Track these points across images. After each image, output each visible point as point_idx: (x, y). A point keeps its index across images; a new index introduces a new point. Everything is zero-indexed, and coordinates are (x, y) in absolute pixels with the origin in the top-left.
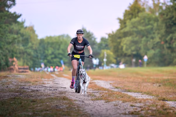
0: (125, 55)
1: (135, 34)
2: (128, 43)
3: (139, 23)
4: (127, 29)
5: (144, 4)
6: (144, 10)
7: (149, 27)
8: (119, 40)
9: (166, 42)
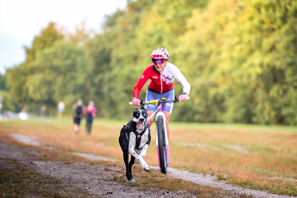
0: (31, 101)
1: (47, 71)
2: (37, 83)
3: (55, 55)
4: (36, 63)
5: (62, 29)
6: (62, 37)
7: (69, 62)
8: (23, 78)
9: (93, 85)
